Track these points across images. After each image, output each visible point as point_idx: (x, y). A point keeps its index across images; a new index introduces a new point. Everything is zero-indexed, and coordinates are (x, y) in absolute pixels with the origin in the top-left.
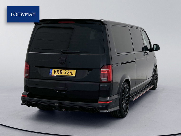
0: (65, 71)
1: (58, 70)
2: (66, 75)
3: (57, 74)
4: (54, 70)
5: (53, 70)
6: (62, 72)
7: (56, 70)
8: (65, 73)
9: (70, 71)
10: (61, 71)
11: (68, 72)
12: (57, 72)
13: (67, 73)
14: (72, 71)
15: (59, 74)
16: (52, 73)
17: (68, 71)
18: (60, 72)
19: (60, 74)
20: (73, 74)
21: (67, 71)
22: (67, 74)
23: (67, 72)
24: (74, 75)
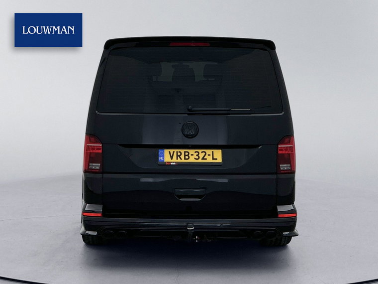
0: (197, 154)
1: (179, 152)
2: (200, 160)
3: (177, 159)
4: (169, 152)
5: (166, 152)
6: (188, 155)
7: (174, 152)
8: (197, 157)
9: (209, 152)
10: (185, 152)
11: (204, 154)
12: (177, 156)
13: (201, 157)
14: (213, 152)
15: (181, 159)
16: (164, 158)
17: (202, 152)
18: (185, 156)
19: (185, 159)
20: (216, 159)
21: (200, 152)
22: (203, 159)
23: (201, 155)
24: (220, 160)
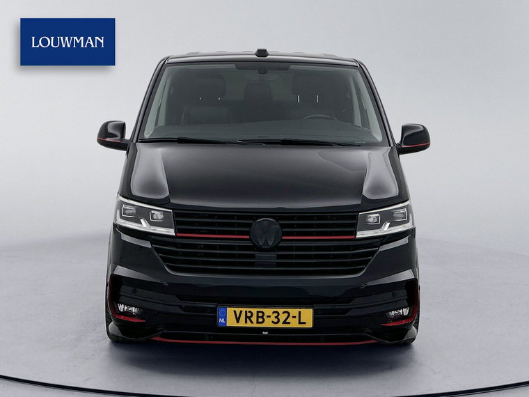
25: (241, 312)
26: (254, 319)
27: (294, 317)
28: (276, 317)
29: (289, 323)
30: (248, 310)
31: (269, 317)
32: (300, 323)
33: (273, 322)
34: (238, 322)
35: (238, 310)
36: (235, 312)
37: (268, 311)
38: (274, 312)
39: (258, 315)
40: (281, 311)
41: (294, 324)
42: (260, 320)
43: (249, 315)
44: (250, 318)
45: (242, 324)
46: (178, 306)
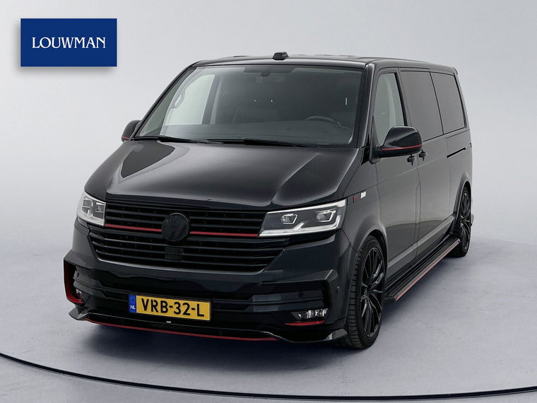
25: (148, 300)
26: (159, 308)
27: (193, 309)
28: (178, 308)
29: (189, 314)
30: (154, 299)
31: (171, 307)
32: (199, 315)
33: (175, 312)
34: (145, 309)
35: (145, 298)
36: (143, 300)
37: (171, 302)
38: (176, 303)
39: (162, 304)
40: (181, 302)
41: (193, 316)
42: (164, 309)
43: (154, 304)
44: (155, 306)
45: (149, 312)
46: (102, 291)
